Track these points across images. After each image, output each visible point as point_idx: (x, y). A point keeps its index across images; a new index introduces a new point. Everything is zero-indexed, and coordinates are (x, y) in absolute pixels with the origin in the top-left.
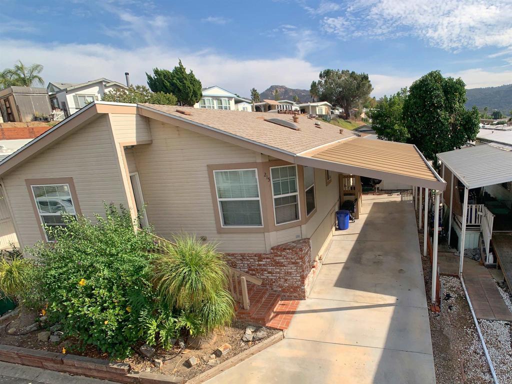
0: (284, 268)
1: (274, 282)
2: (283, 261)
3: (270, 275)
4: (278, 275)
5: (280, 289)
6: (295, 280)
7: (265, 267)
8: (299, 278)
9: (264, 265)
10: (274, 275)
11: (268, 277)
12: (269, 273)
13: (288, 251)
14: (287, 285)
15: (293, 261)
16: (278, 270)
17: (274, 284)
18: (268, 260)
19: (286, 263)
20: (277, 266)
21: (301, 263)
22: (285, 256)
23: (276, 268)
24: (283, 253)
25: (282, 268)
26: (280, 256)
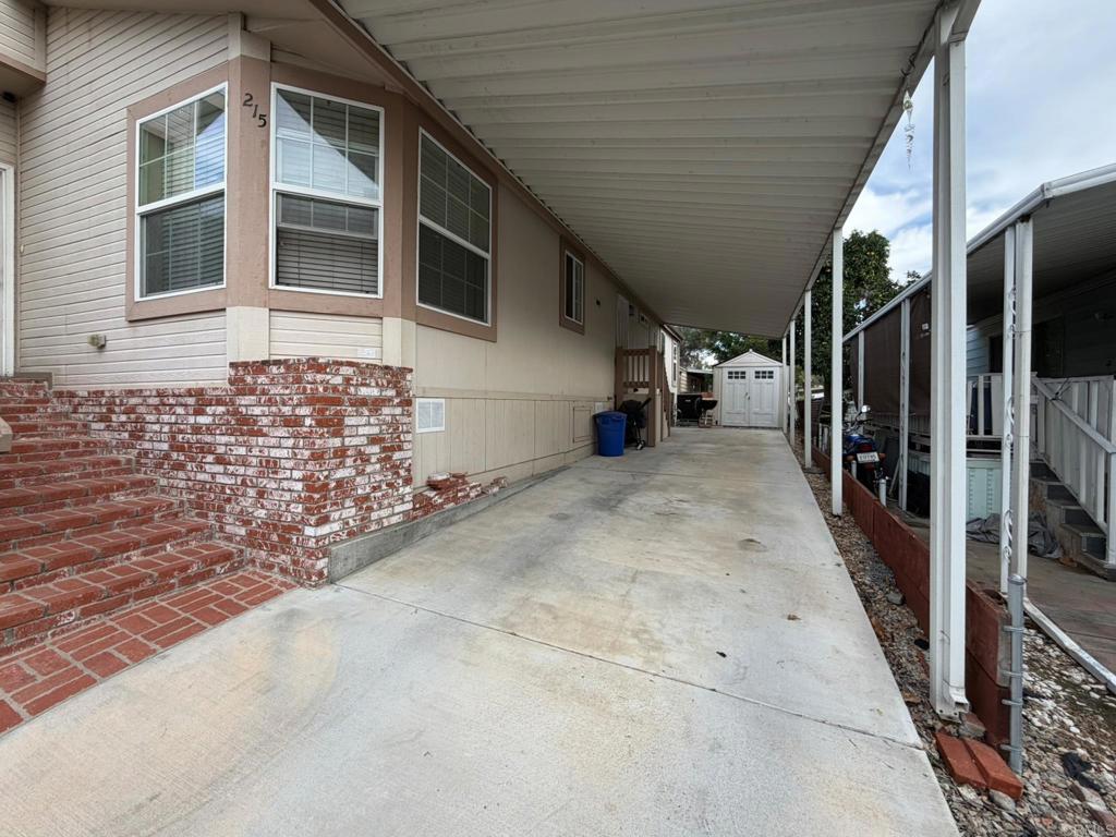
0: (261, 440)
1: (228, 500)
2: (257, 411)
3: (220, 468)
4: (241, 470)
5: (243, 531)
6: (287, 496)
7: (208, 439)
8: (299, 486)
9: (209, 430)
10: (231, 468)
11: (213, 475)
12: (220, 460)
13: (274, 369)
14: (262, 513)
15: (287, 410)
16: (242, 451)
17: (228, 508)
18: (221, 409)
19: (265, 421)
20: (242, 435)
21: (308, 422)
22: (264, 393)
23: (238, 444)
24: (262, 379)
25: (253, 440)
26: (252, 392)
